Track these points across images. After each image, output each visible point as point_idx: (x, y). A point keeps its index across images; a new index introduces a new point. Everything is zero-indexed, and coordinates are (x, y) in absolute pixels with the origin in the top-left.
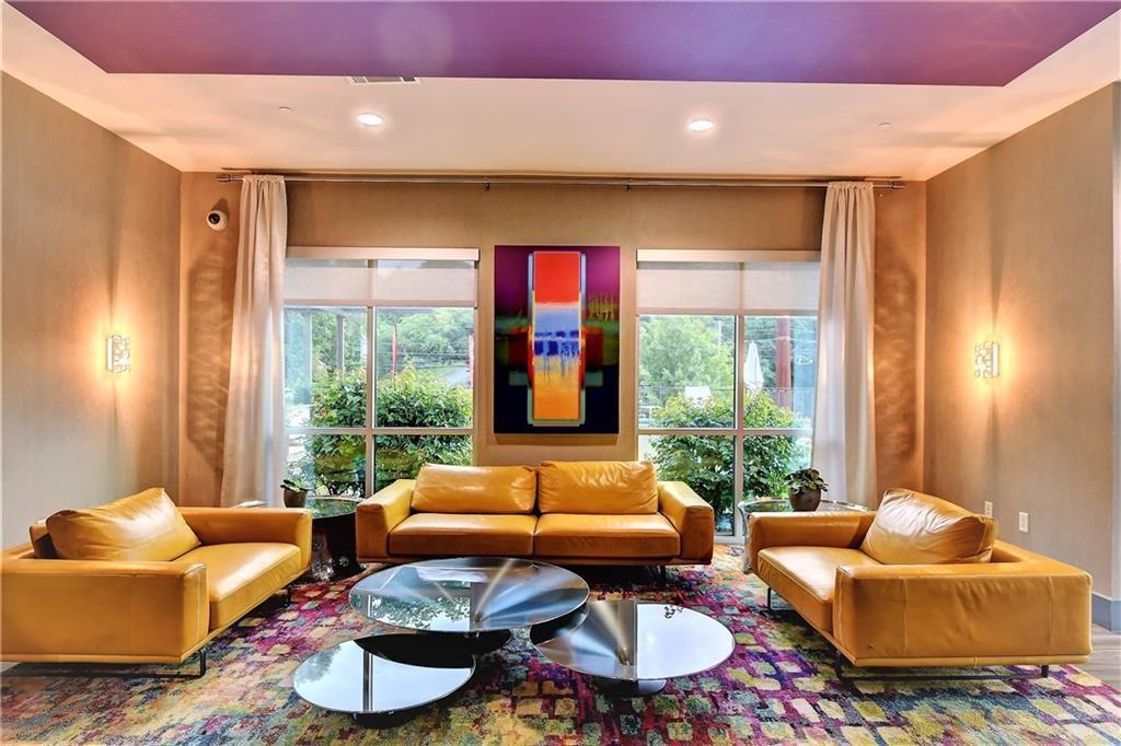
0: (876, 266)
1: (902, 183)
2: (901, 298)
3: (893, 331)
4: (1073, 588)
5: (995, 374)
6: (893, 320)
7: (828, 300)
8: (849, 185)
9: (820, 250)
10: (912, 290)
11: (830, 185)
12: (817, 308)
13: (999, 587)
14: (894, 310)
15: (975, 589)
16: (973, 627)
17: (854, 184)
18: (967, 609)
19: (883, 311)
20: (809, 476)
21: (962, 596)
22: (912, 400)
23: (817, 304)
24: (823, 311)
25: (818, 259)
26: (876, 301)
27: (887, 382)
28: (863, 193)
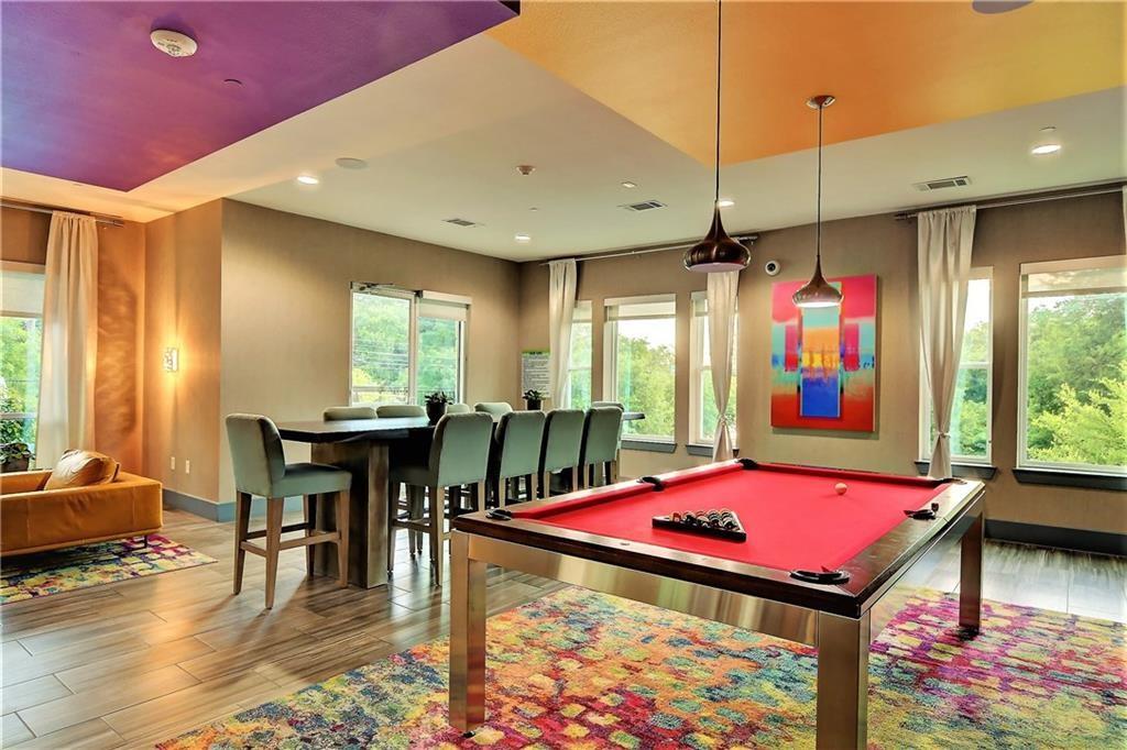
0: (99, 283)
1: (122, 222)
2: (123, 309)
3: (116, 335)
4: (148, 492)
5: (175, 368)
6: (116, 326)
7: (52, 307)
8: (72, 215)
9: (45, 264)
10: (133, 303)
11: (55, 213)
12: (41, 312)
13: (98, 496)
14: (117, 318)
15: (81, 499)
16: (79, 522)
17: (78, 216)
18: (75, 511)
19: (107, 319)
20: (16, 449)
21: (72, 504)
22: (133, 389)
23: (42, 308)
24: (48, 316)
25: (43, 272)
26: (99, 310)
27: (110, 374)
28: (86, 224)
